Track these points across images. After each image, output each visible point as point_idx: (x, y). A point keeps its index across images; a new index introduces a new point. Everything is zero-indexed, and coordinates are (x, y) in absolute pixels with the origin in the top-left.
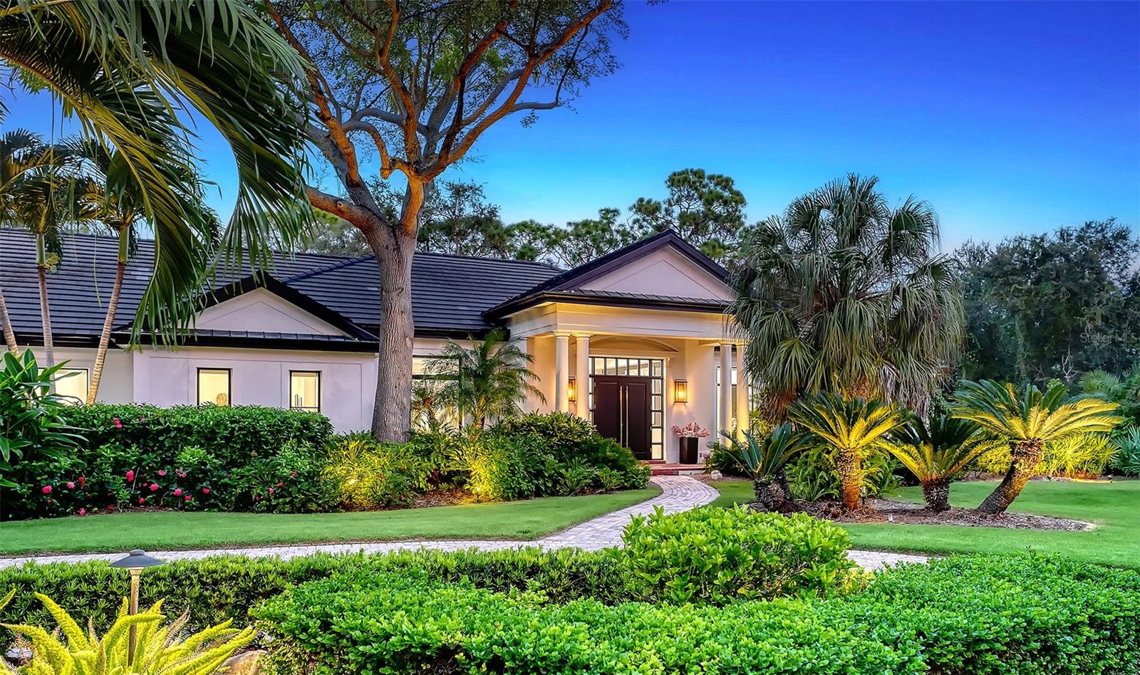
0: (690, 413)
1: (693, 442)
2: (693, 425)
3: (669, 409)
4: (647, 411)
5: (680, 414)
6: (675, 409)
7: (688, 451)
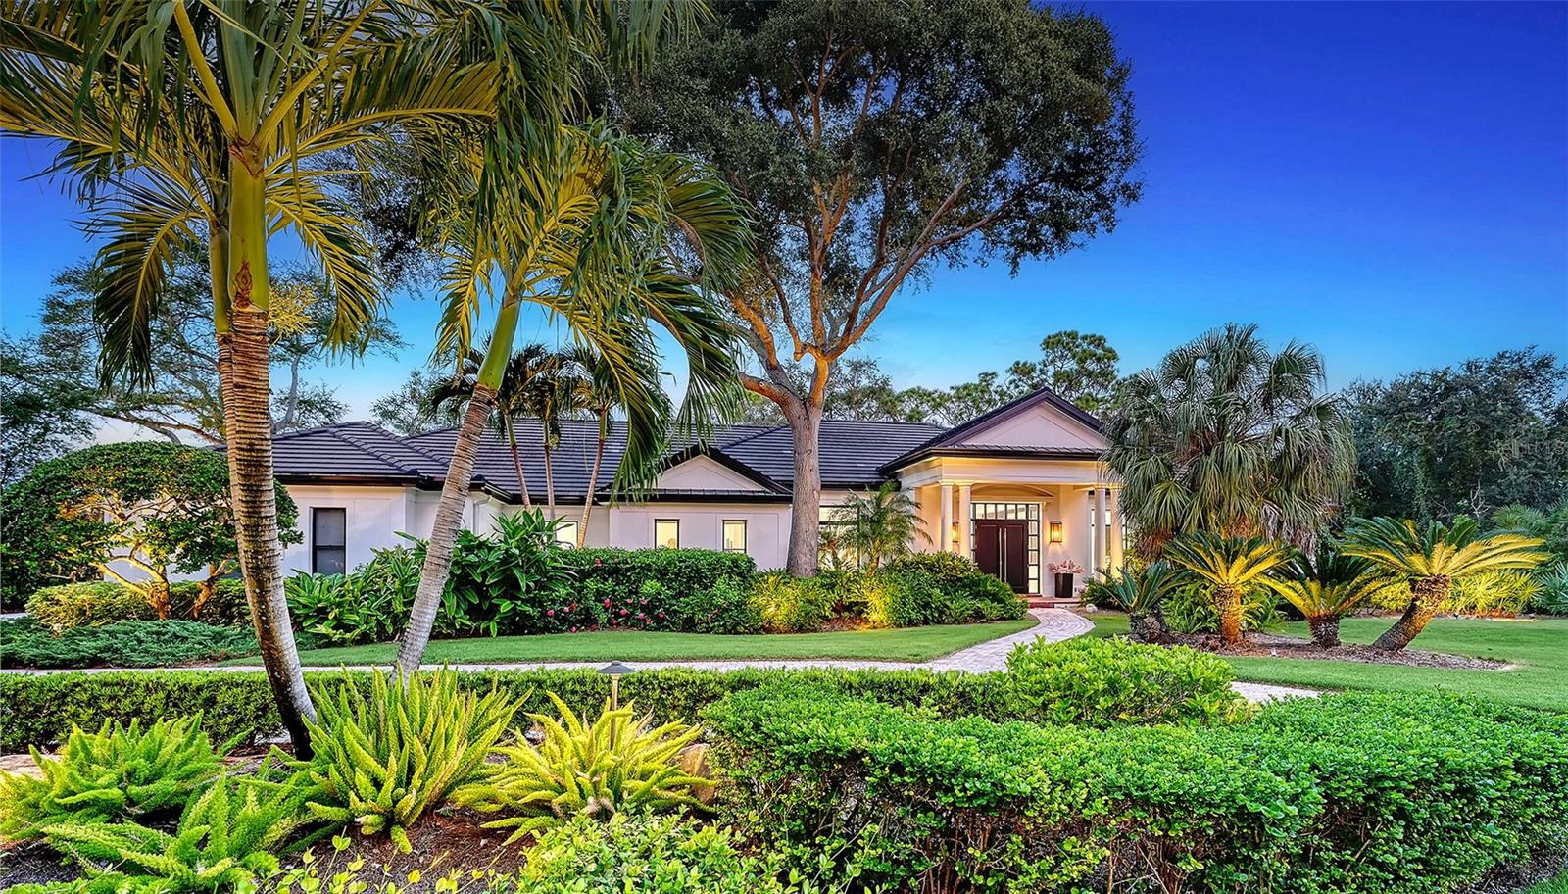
0: (1064, 552)
1: (1069, 578)
2: (1068, 562)
3: (1045, 548)
4: (1025, 551)
5: (1055, 554)
6: (1051, 548)
7: (1064, 586)
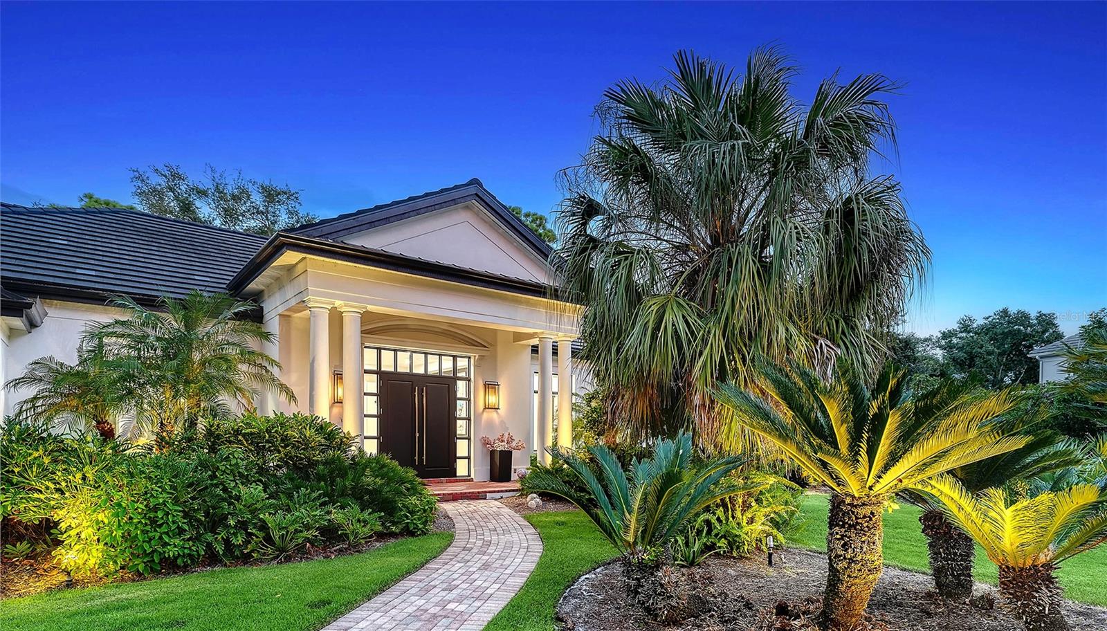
0: (502, 422)
1: (506, 456)
2: (506, 435)
3: (478, 416)
4: (451, 420)
5: (490, 424)
6: (486, 416)
7: (500, 467)
